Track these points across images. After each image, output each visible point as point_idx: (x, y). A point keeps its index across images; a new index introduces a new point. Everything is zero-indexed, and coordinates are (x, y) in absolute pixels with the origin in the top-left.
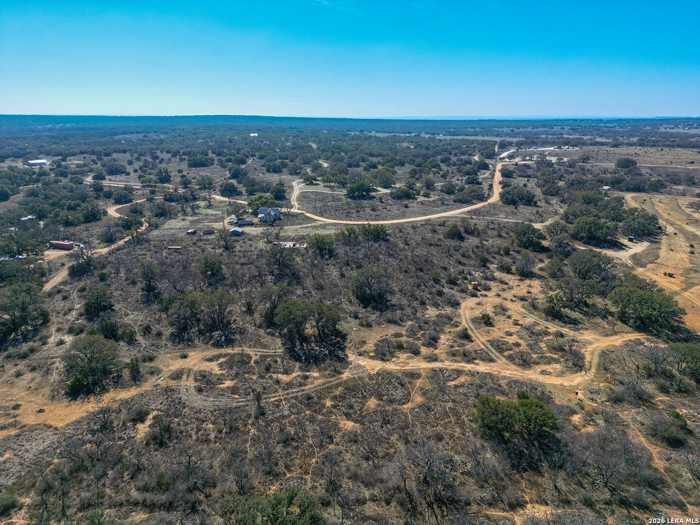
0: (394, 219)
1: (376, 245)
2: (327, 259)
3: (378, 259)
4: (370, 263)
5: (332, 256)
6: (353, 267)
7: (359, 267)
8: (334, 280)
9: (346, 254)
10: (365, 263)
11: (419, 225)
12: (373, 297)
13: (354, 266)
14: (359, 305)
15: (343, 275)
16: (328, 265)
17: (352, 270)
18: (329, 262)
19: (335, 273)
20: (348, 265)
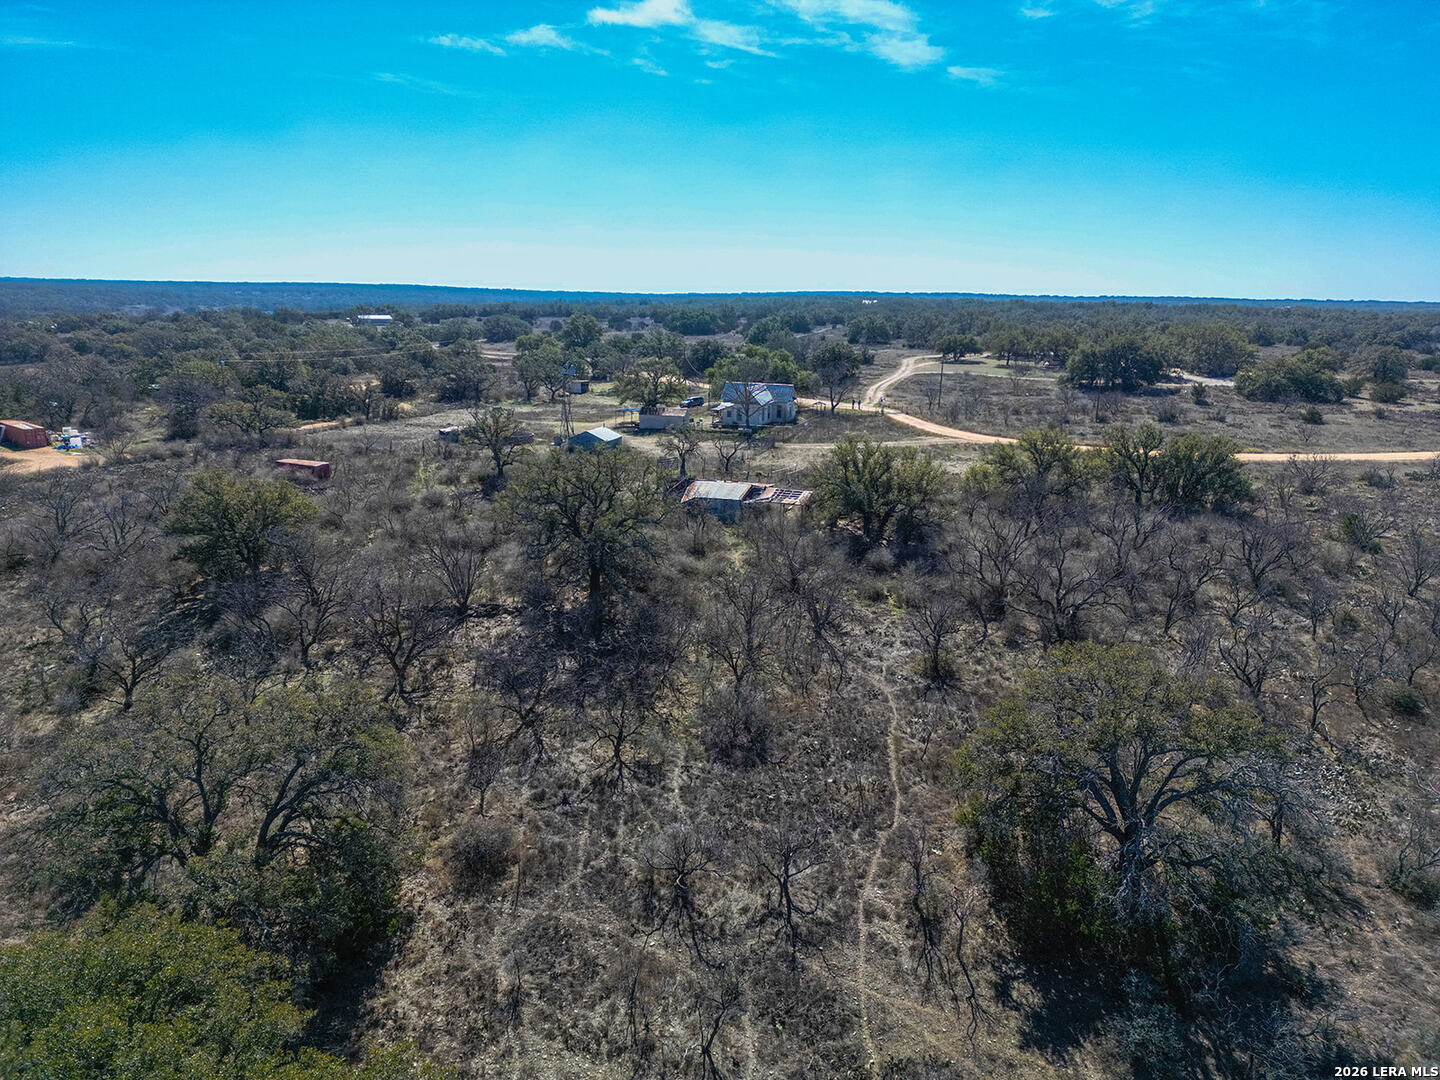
0: (1265, 450)
1: (1182, 529)
2: (880, 570)
3: (1189, 603)
4: (1136, 618)
5: (913, 556)
6: (1020, 630)
7: (1067, 631)
8: (874, 694)
9: (1001, 555)
10: (1107, 615)
11: (1399, 474)
12: (1152, 936)
13: (1032, 625)
14: (1002, 992)
15: (940, 675)
16: (877, 597)
17: (1011, 644)
18: (883, 585)
19: (898, 652)
20: (998, 612)
